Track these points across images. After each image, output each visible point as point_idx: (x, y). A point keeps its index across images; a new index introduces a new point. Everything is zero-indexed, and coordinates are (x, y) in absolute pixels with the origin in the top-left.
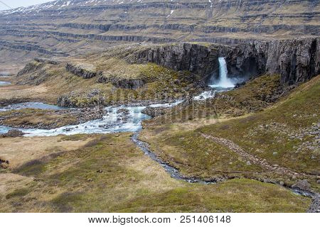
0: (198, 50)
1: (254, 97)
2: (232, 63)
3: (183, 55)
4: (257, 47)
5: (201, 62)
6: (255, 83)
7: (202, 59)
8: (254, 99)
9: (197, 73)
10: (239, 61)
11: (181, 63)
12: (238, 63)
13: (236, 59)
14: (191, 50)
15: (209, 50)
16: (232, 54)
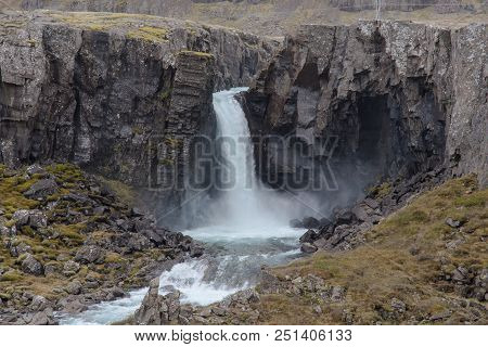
0: (113, 57)
1: (427, 280)
2: (276, 119)
3: (43, 87)
4: (396, 49)
5: (128, 120)
6: (420, 217)
7: (137, 100)
8: (429, 288)
9: (114, 174)
10: (310, 109)
11: (33, 125)
12: (305, 117)
13: (293, 100)
14: (79, 59)
15: (169, 60)
16: (270, 75)
